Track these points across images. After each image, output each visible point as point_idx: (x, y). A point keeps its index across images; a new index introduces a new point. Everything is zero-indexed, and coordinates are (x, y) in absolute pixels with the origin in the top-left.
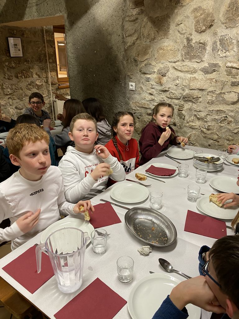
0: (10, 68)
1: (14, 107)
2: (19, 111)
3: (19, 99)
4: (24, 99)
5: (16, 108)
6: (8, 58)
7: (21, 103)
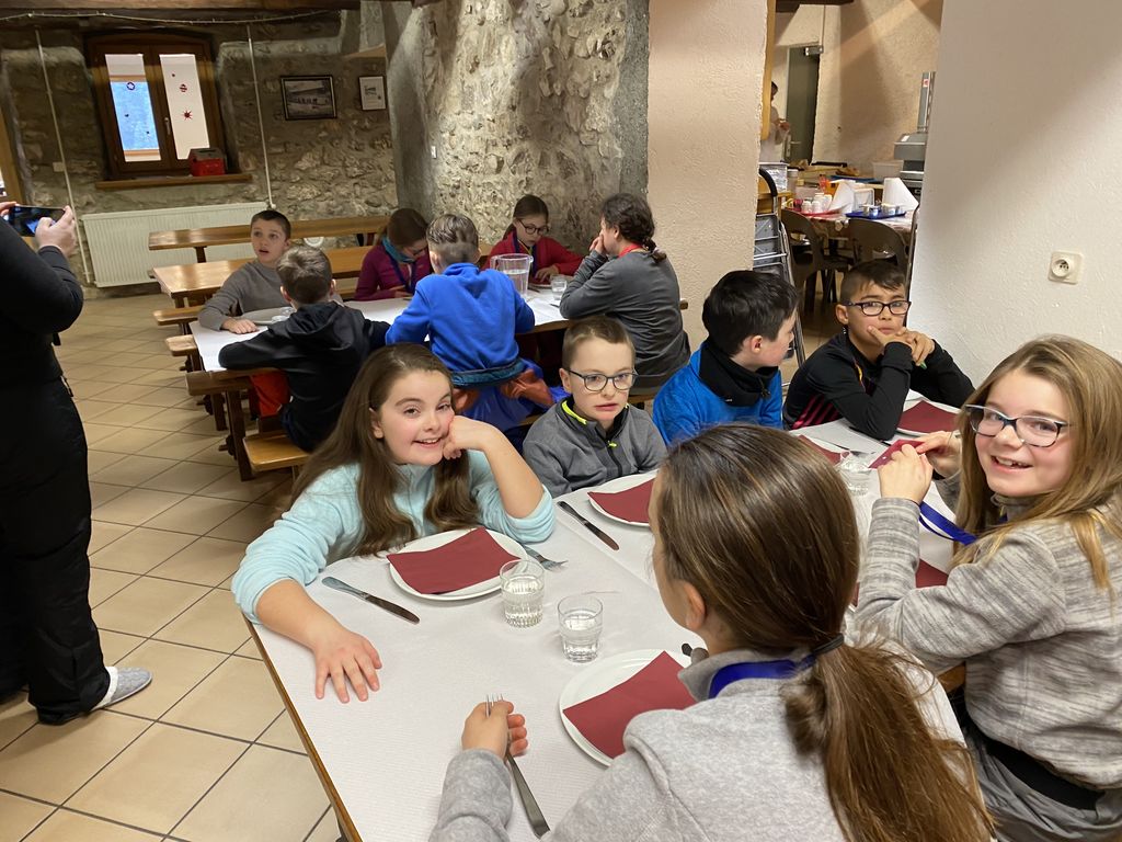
0: (361, 130)
1: (363, 201)
2: (372, 209)
3: (374, 186)
4: (384, 186)
5: (367, 202)
6: (357, 113)
7: (378, 194)
